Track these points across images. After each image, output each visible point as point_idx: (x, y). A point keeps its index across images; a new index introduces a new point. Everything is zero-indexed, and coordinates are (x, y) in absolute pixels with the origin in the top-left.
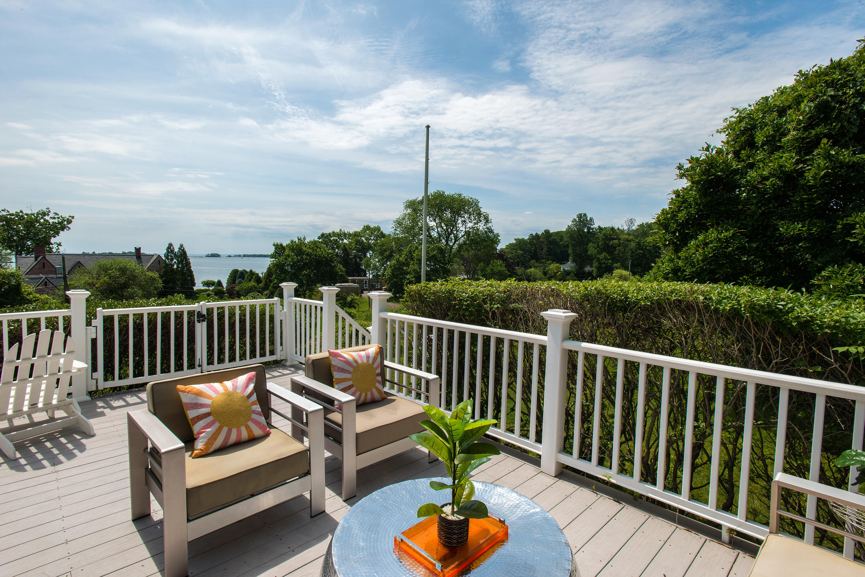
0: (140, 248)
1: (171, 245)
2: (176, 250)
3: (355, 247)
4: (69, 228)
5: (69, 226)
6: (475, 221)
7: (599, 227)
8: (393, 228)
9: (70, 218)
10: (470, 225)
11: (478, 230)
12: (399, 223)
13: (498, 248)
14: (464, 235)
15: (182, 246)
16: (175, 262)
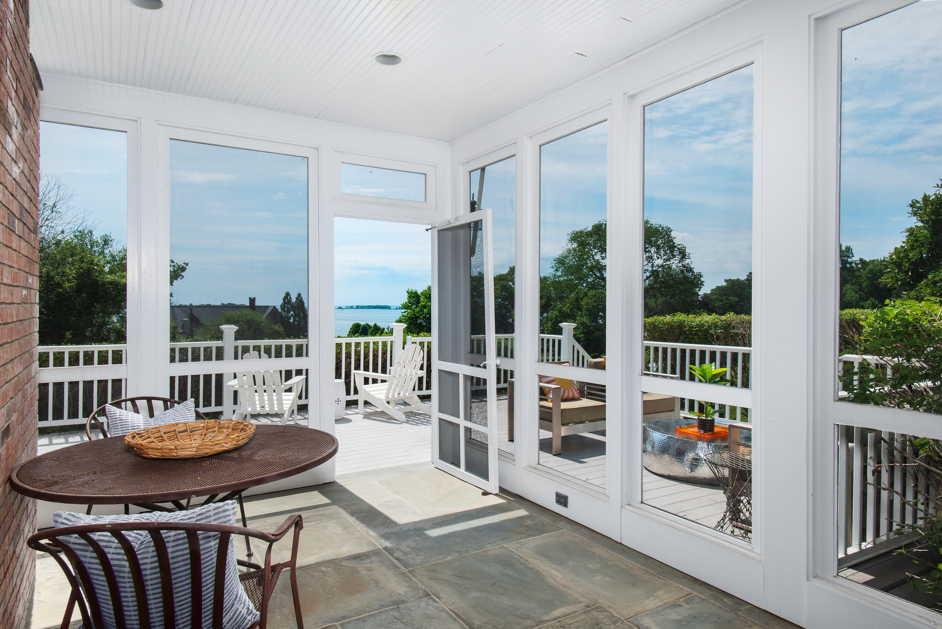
0: (255, 298)
1: (288, 294)
2: (294, 300)
3: (501, 294)
4: (183, 277)
5: (183, 274)
6: (665, 257)
7: (861, 260)
8: (553, 268)
9: (185, 265)
10: (659, 262)
11: (670, 268)
12: (561, 262)
13: (700, 293)
14: (650, 276)
15: (299, 295)
16: (292, 314)
